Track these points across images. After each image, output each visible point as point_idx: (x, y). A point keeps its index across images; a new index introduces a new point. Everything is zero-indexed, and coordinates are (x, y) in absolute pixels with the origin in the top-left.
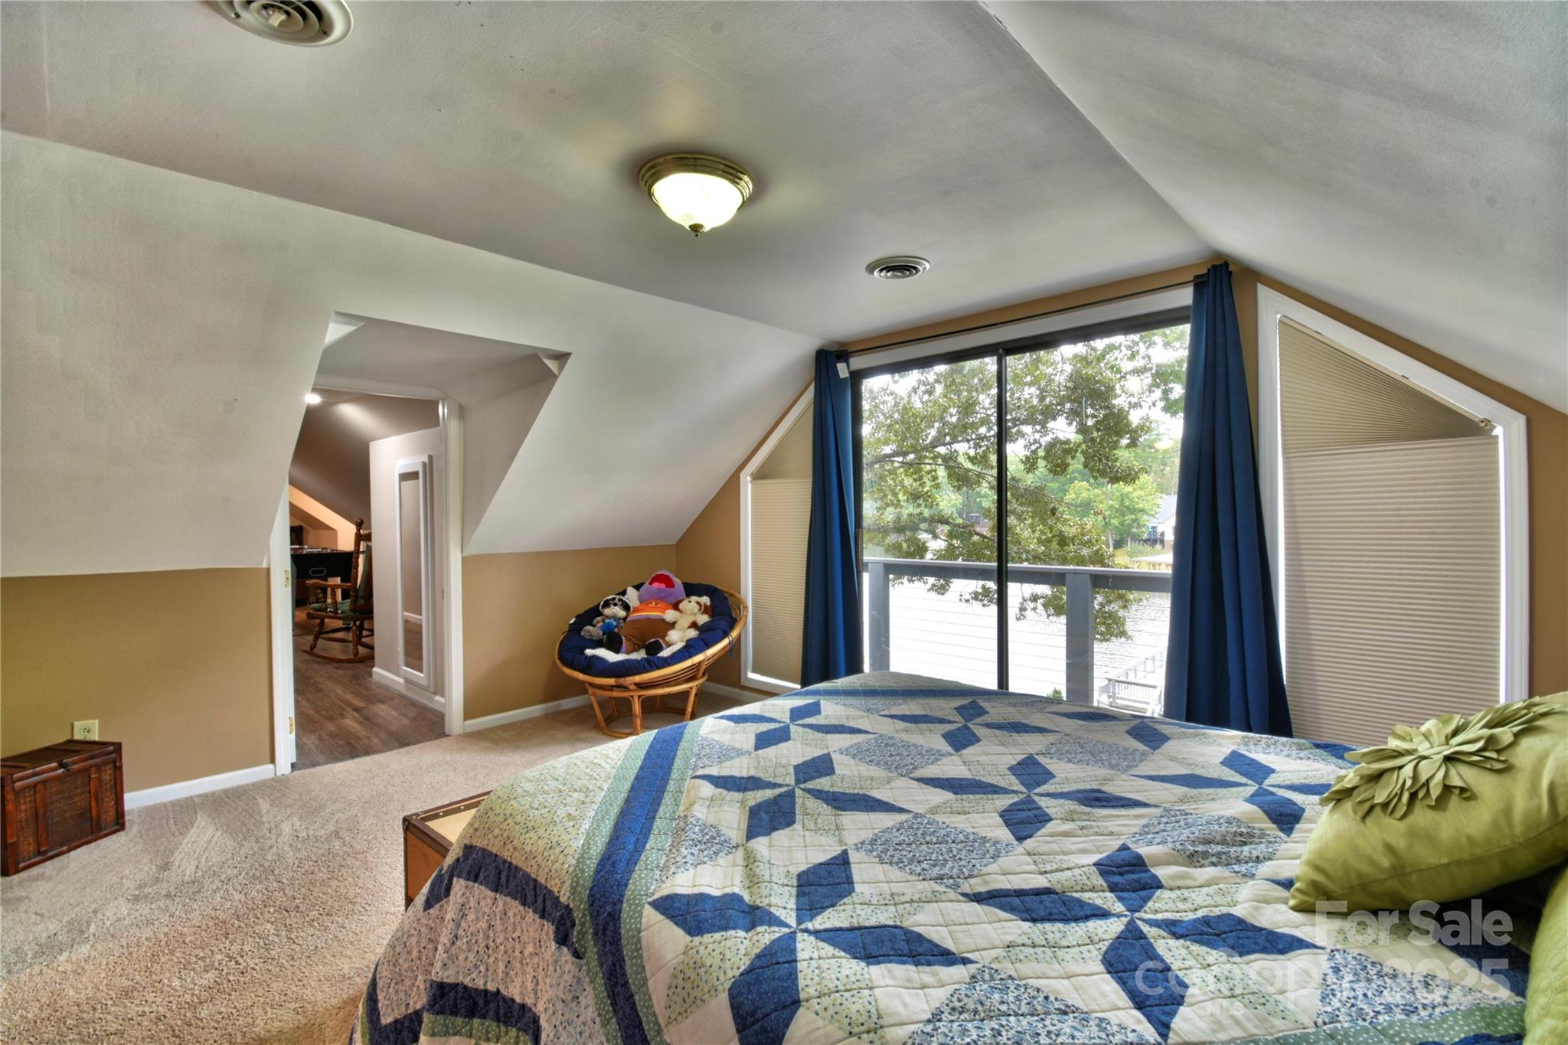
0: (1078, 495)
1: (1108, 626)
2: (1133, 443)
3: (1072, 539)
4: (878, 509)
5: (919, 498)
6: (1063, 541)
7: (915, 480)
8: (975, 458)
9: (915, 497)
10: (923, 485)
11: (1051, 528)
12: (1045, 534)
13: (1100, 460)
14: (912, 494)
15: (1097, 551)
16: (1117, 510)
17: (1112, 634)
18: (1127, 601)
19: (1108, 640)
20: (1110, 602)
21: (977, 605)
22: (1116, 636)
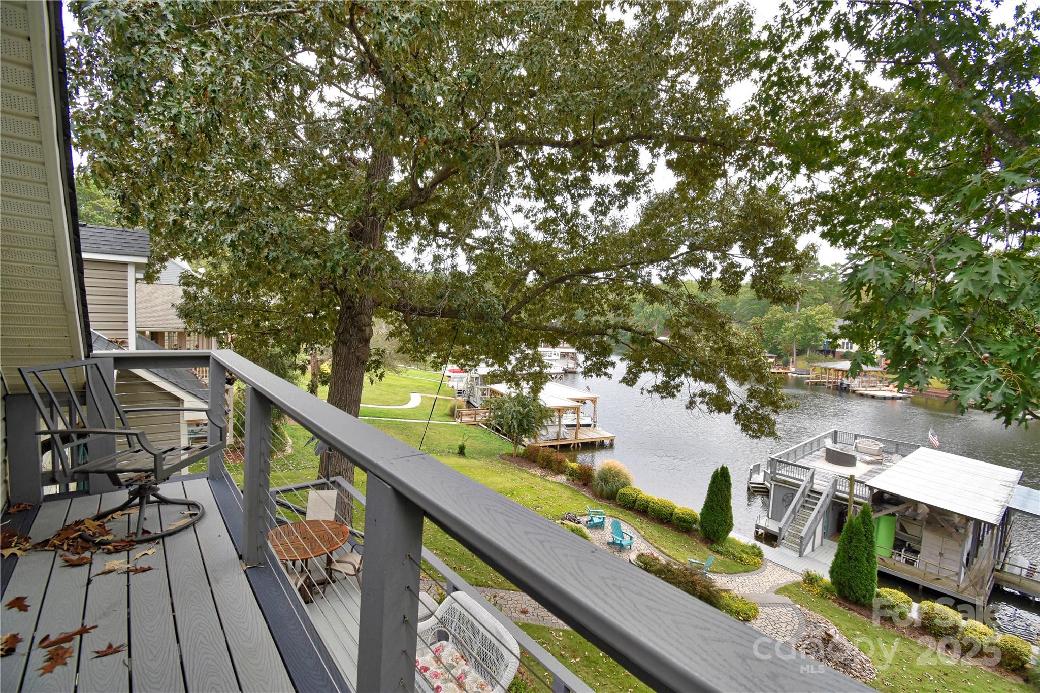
0: (774, 316)
1: (761, 426)
2: (797, 269)
3: (738, 350)
4: (586, 316)
5: (619, 309)
6: (731, 351)
7: (618, 295)
8: (666, 278)
9: (616, 307)
10: (622, 299)
11: (722, 340)
12: (717, 343)
13: (766, 282)
14: (614, 306)
15: (756, 362)
16: (802, 327)
17: (762, 433)
18: (778, 407)
19: (758, 437)
20: (763, 406)
21: (656, 396)
22: (766, 436)
